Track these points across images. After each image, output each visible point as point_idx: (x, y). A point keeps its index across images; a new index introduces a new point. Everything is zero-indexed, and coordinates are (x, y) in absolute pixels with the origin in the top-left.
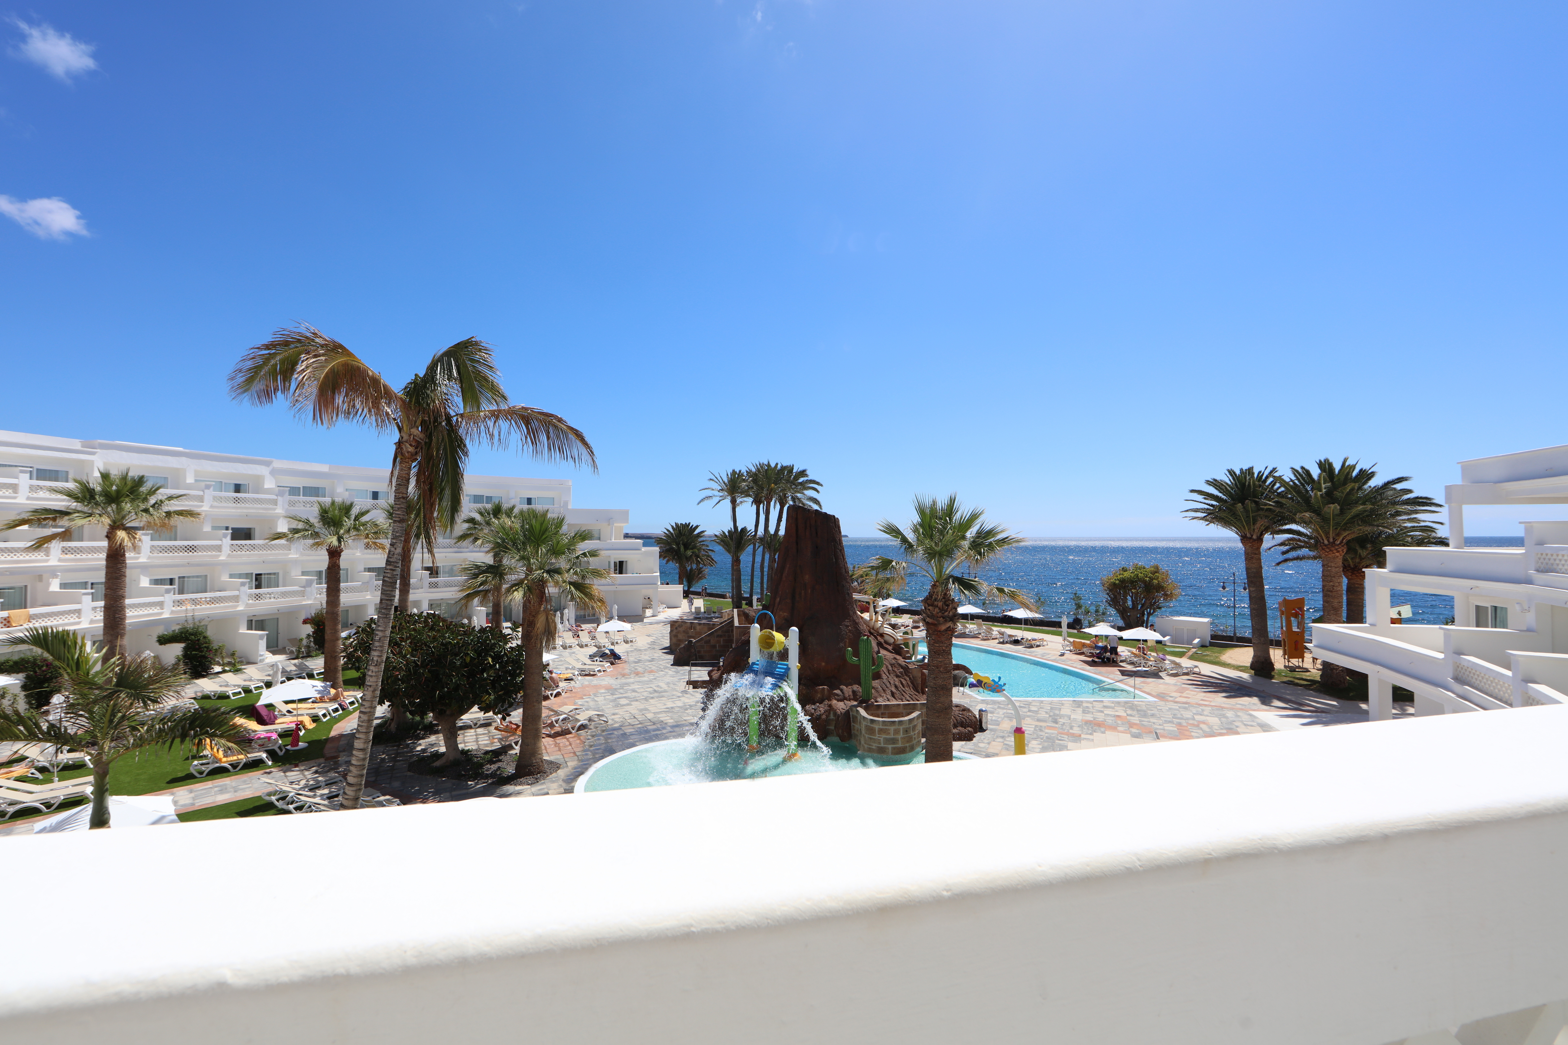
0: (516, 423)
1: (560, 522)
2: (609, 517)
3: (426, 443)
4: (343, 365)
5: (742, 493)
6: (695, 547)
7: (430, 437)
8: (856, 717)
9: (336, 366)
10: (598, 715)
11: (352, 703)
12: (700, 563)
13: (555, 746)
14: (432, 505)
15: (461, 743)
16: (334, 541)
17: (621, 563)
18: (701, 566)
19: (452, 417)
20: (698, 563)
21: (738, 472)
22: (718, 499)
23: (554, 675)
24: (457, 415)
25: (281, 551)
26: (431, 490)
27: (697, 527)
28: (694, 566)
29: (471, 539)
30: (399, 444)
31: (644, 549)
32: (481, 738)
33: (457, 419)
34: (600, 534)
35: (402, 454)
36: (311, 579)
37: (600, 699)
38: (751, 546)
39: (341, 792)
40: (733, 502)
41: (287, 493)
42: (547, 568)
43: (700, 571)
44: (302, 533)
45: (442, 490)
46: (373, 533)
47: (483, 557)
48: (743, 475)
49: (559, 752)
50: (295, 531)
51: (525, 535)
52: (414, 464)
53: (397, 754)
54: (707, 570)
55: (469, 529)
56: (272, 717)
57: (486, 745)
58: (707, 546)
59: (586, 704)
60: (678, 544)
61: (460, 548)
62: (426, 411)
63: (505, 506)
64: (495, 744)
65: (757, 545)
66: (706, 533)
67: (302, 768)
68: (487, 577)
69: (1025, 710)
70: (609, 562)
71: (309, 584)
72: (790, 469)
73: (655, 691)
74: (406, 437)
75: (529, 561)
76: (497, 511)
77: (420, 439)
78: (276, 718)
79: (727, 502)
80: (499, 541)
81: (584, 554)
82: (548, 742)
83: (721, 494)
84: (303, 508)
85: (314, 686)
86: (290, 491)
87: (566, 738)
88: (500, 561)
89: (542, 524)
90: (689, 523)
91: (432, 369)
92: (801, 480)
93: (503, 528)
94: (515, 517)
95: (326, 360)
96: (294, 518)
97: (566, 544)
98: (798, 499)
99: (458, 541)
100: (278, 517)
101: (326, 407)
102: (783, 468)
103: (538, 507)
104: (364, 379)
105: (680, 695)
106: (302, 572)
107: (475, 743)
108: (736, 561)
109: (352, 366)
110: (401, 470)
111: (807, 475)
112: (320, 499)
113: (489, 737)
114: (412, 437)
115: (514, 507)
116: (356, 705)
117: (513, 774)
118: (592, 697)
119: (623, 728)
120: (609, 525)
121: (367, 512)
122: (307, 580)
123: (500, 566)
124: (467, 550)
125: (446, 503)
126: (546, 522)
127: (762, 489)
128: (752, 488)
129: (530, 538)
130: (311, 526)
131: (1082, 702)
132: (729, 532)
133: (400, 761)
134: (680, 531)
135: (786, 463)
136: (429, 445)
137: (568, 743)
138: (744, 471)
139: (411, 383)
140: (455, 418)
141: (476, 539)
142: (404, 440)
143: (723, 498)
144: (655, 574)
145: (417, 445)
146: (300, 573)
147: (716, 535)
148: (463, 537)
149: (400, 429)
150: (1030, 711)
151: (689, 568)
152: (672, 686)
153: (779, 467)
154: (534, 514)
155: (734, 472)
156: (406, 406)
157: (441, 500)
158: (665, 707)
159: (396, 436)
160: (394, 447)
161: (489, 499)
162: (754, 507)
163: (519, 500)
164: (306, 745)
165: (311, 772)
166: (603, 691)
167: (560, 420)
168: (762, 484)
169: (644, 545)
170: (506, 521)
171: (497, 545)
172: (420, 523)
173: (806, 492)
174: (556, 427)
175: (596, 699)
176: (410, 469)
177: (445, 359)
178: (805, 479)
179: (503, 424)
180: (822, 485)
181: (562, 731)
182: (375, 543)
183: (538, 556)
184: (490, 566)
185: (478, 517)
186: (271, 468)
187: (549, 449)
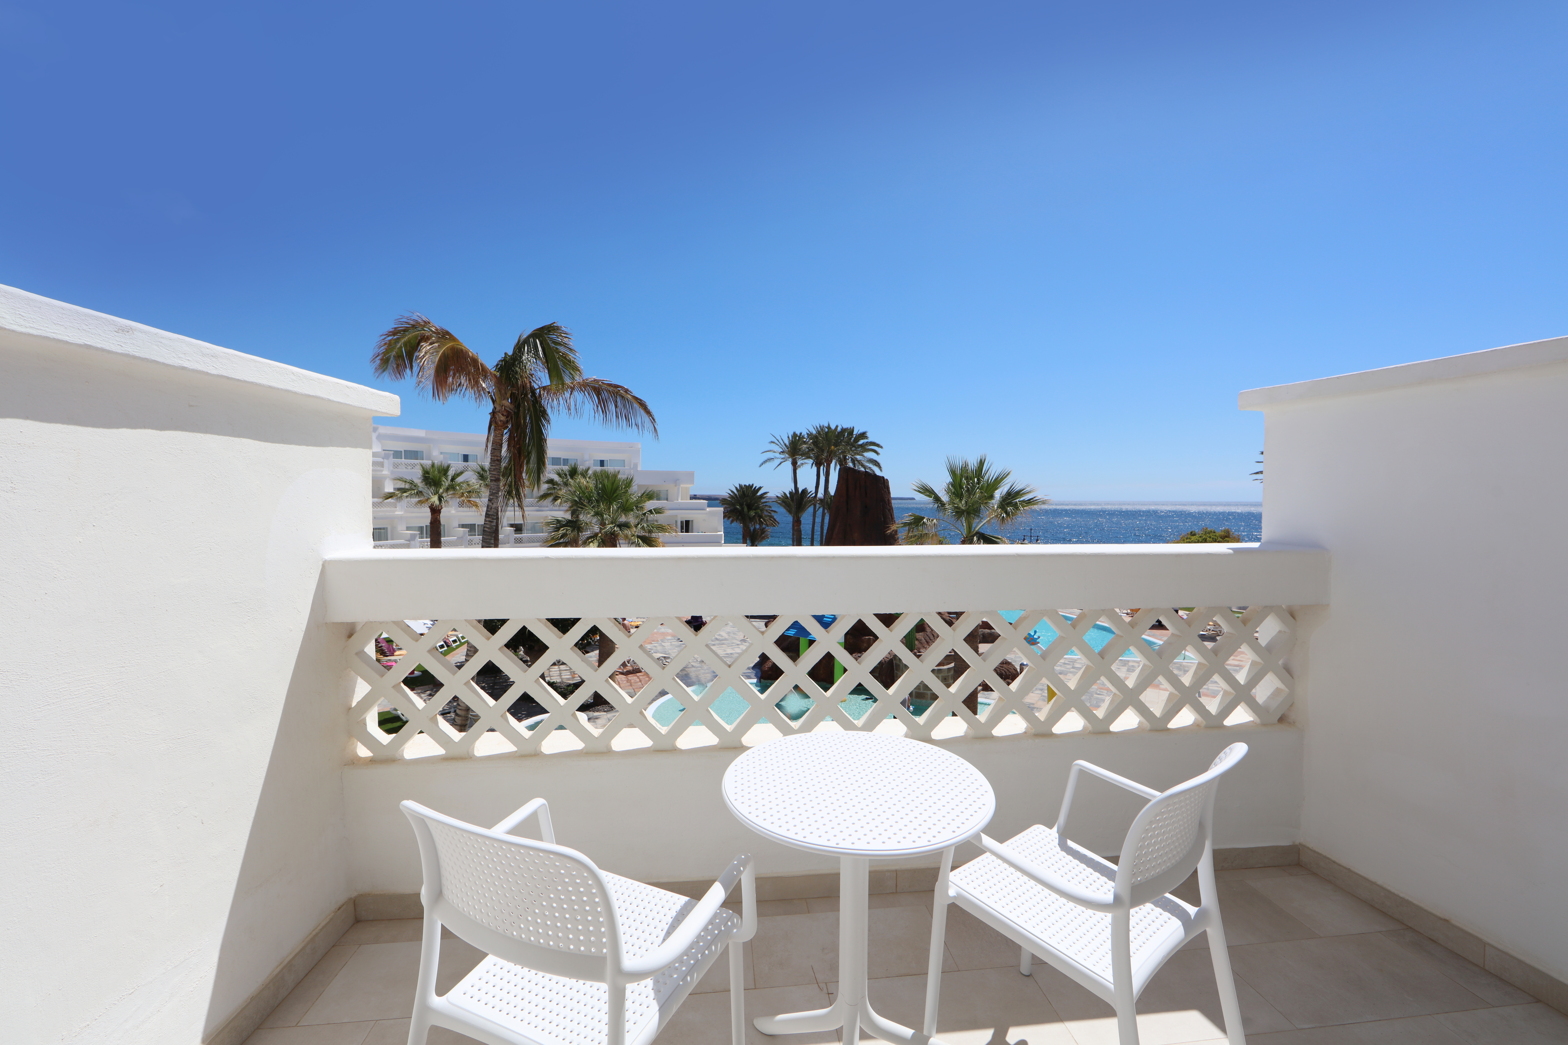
0: (589, 394)
1: (629, 483)
2: (675, 479)
3: (515, 412)
4: (451, 349)
5: (802, 455)
6: (758, 508)
7: (518, 407)
8: (899, 665)
9: (446, 350)
10: (665, 657)
11: (455, 641)
12: (762, 523)
13: (627, 682)
14: (521, 466)
15: (547, 677)
16: (435, 499)
17: (687, 522)
18: (764, 526)
19: (536, 390)
20: (761, 523)
21: (799, 434)
22: (779, 461)
23: (625, 622)
24: (539, 387)
25: (389, 509)
26: (520, 452)
27: (760, 488)
28: (758, 526)
29: (551, 498)
30: (493, 414)
31: (708, 509)
32: (564, 673)
33: (540, 392)
34: (667, 495)
35: (496, 423)
36: (415, 534)
37: (667, 644)
38: (812, 507)
39: (452, 710)
40: (794, 464)
41: (392, 456)
42: (618, 523)
43: (763, 531)
44: (410, 492)
45: (529, 453)
46: (467, 492)
47: (562, 513)
48: (803, 437)
49: (631, 687)
50: (403, 490)
51: (598, 494)
52: (505, 431)
53: (495, 684)
54: (769, 530)
55: (549, 489)
56: (392, 650)
57: (568, 679)
58: (770, 507)
59: (654, 648)
60: (741, 505)
61: (541, 507)
62: (514, 386)
63: (581, 468)
64: (576, 678)
65: (818, 506)
66: (768, 495)
67: (419, 691)
68: (567, 530)
69: (1068, 667)
70: (676, 522)
71: (413, 538)
72: (851, 431)
73: (717, 639)
74: (498, 408)
75: (602, 516)
76: (573, 472)
77: (510, 409)
78: (394, 651)
79: (788, 464)
80: (576, 499)
81: (650, 511)
82: (621, 679)
83: (783, 456)
84: (405, 470)
85: (425, 624)
86: (393, 454)
87: (637, 676)
88: (578, 517)
89: (613, 484)
90: (753, 485)
91: (519, 348)
92: (861, 442)
93: (580, 488)
94: (589, 478)
95: (439, 346)
96: (400, 479)
97: (634, 502)
98: (857, 461)
99: (539, 501)
100: (385, 478)
101: (441, 385)
102: (844, 430)
103: (610, 468)
104: (466, 359)
105: (739, 643)
106: (407, 527)
107: (559, 677)
108: (797, 522)
109: (457, 349)
110: (495, 436)
111: (866, 438)
112: (422, 461)
113: (571, 672)
114: (503, 407)
115: (588, 469)
116: (458, 643)
117: (591, 703)
118: (660, 642)
119: (686, 669)
120: (676, 486)
121: (461, 473)
122: (411, 534)
123: (578, 521)
124: (547, 508)
125: (533, 464)
126: (616, 482)
127: (823, 451)
128: (813, 450)
129: (603, 496)
130: (415, 486)
131: (1128, 661)
132: (791, 493)
133: (497, 689)
134: (743, 492)
135: (846, 425)
136: (517, 414)
137: (638, 680)
138: (804, 433)
139: (501, 361)
140: (538, 391)
141: (555, 499)
142: (496, 410)
143: (785, 460)
144: (719, 533)
145: (508, 415)
146: (405, 529)
147: (777, 496)
148: (544, 496)
149: (494, 401)
150: (1073, 668)
151: (752, 529)
152: (732, 635)
153: (839, 429)
154: (606, 475)
155: (795, 435)
156: (499, 382)
157: (528, 463)
158: (725, 653)
159: (490, 407)
160: (489, 417)
161: (566, 461)
162: (815, 468)
163: (592, 462)
164: (420, 673)
165: (426, 695)
166: (670, 638)
167: (626, 391)
168: (822, 446)
169: (709, 506)
170: (582, 481)
171: (575, 503)
172: (511, 482)
173: (866, 454)
174: (623, 397)
175: (663, 644)
176: (502, 435)
177: (531, 340)
178: (865, 441)
179: (578, 396)
180: (881, 447)
181: (633, 670)
182: (469, 501)
183: (610, 512)
184: (569, 520)
185: (556, 478)
186: (377, 433)
187: (617, 416)
